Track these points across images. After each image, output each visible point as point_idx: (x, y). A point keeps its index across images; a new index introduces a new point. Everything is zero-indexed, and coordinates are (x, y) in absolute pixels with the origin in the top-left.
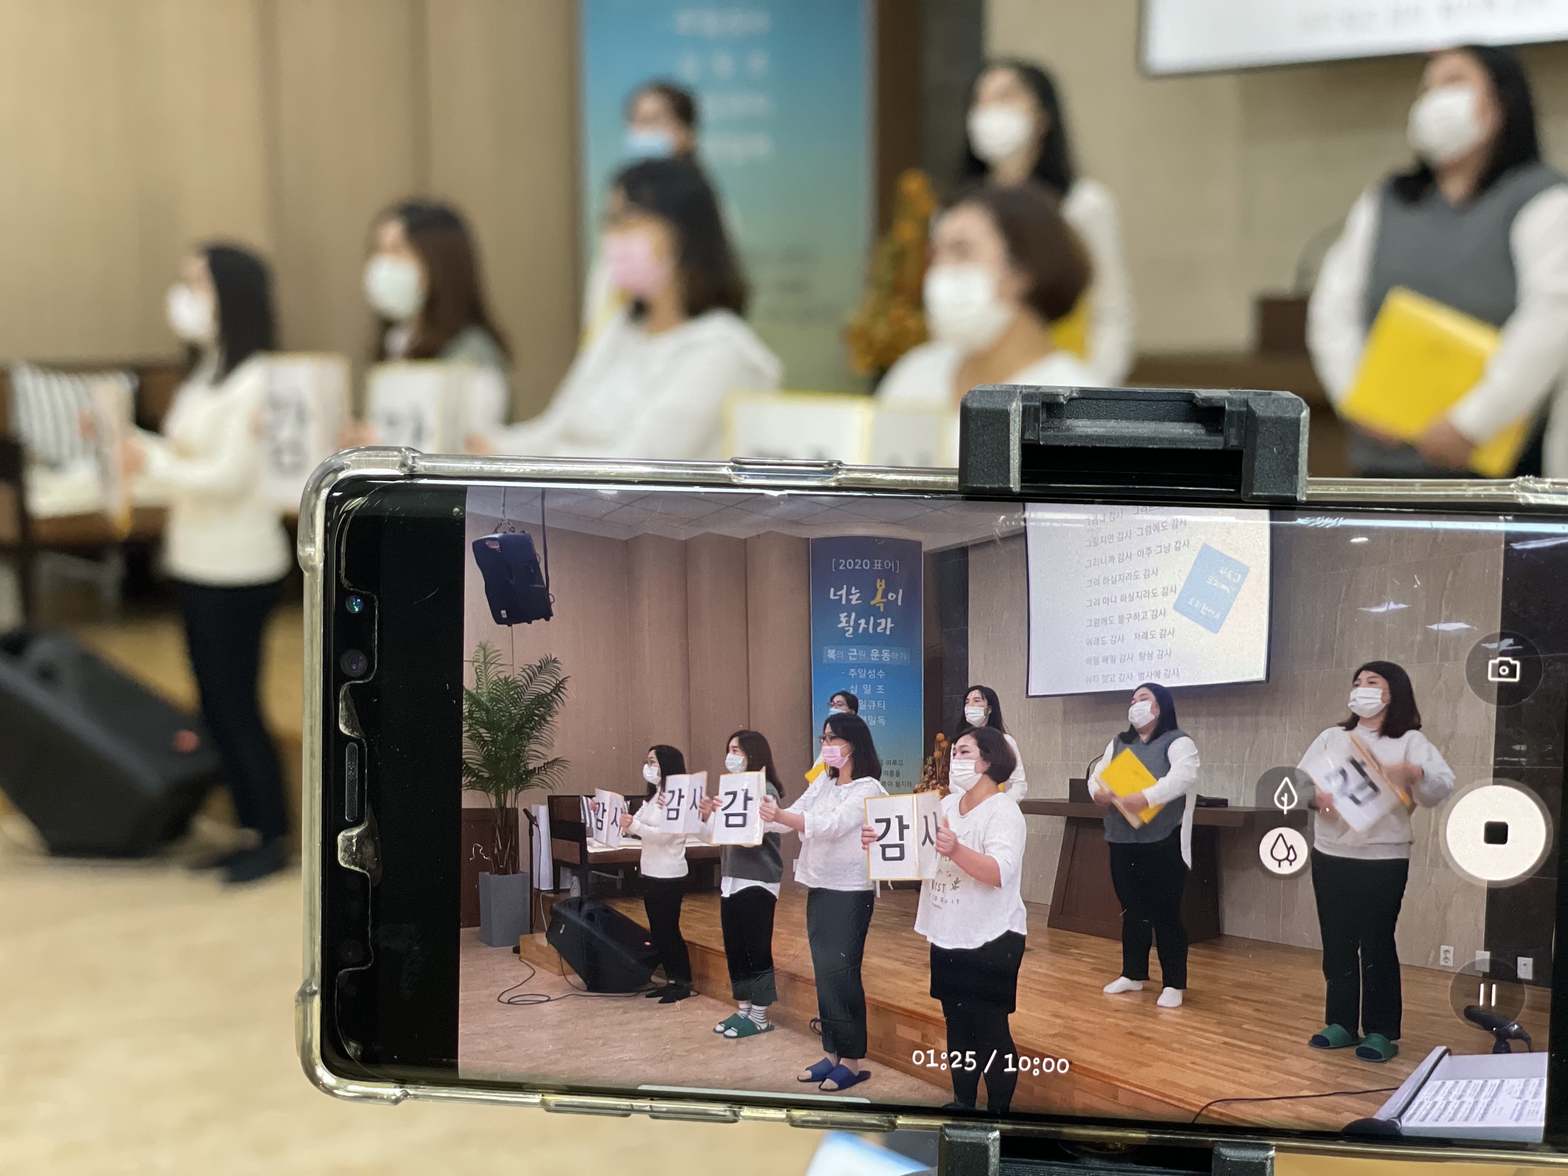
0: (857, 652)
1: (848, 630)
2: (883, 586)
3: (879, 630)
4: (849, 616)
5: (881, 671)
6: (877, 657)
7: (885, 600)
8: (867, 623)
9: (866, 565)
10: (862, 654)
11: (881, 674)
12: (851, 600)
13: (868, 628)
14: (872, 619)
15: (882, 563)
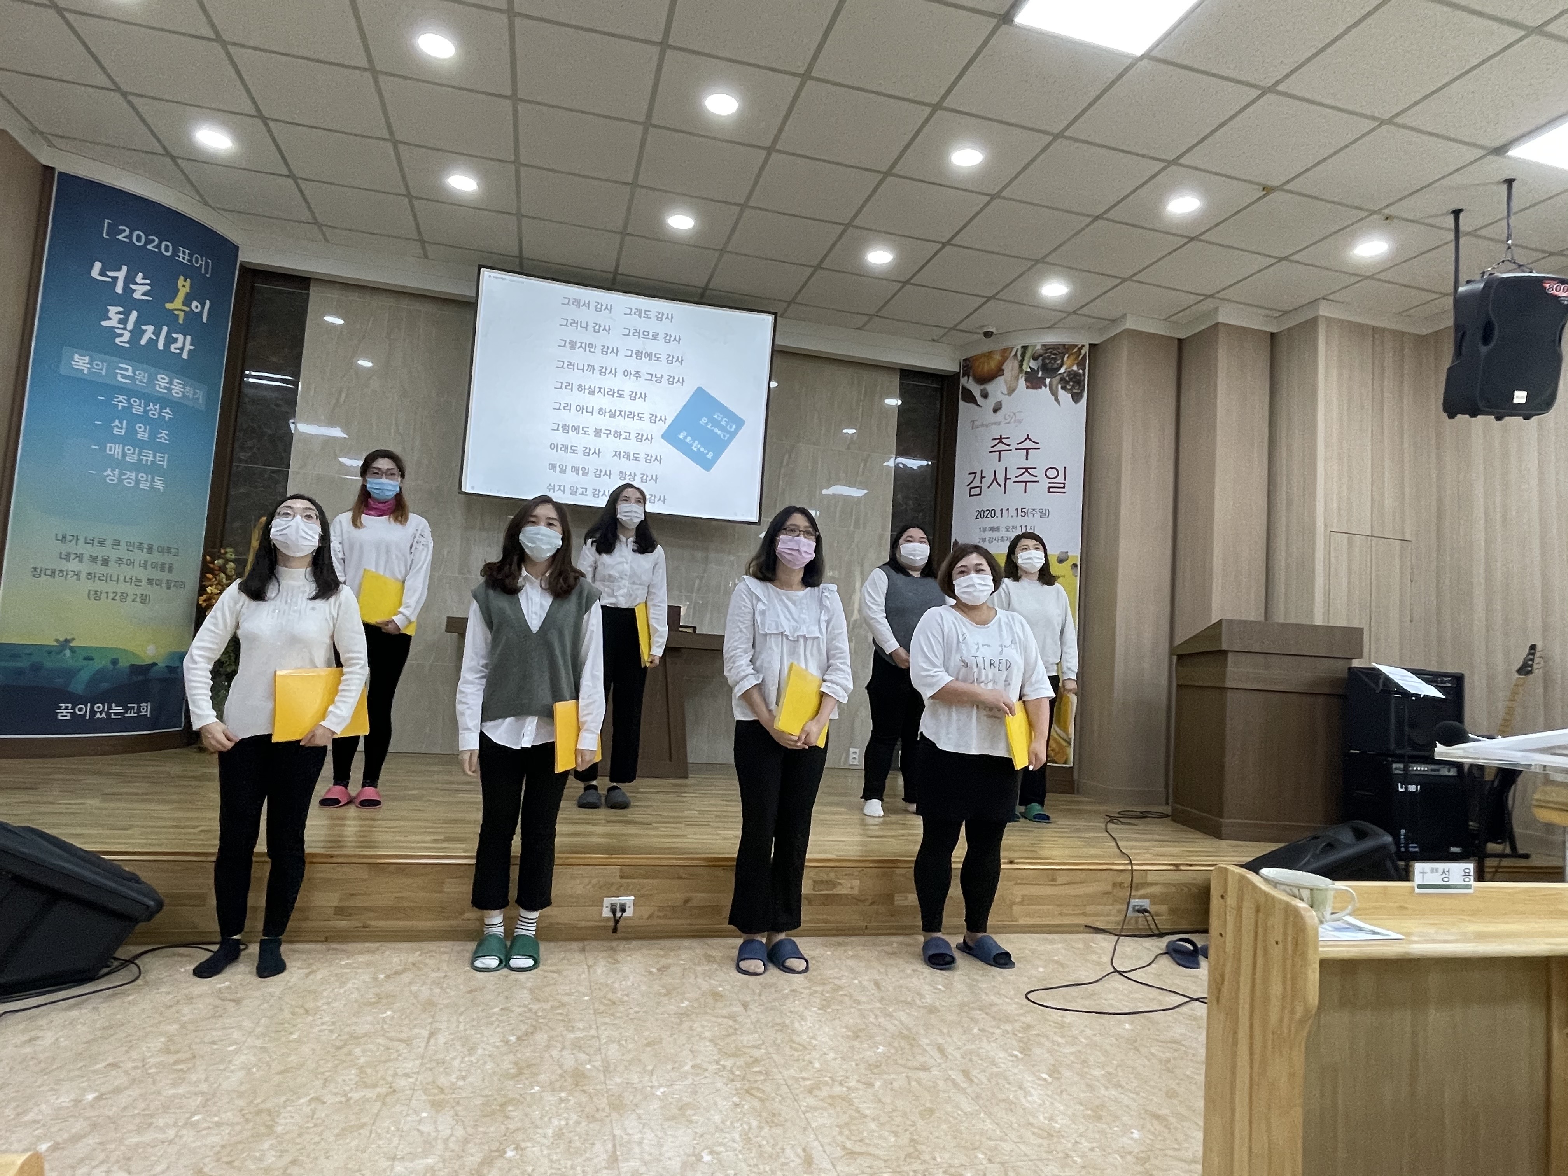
0: (134, 372)
1: (121, 335)
2: (187, 289)
3: (173, 348)
4: (127, 314)
5: (168, 410)
6: (165, 388)
7: (187, 309)
8: (157, 333)
9: (167, 250)
10: (142, 377)
11: (168, 413)
12: (134, 291)
13: (157, 340)
14: (165, 329)
15: (190, 255)
